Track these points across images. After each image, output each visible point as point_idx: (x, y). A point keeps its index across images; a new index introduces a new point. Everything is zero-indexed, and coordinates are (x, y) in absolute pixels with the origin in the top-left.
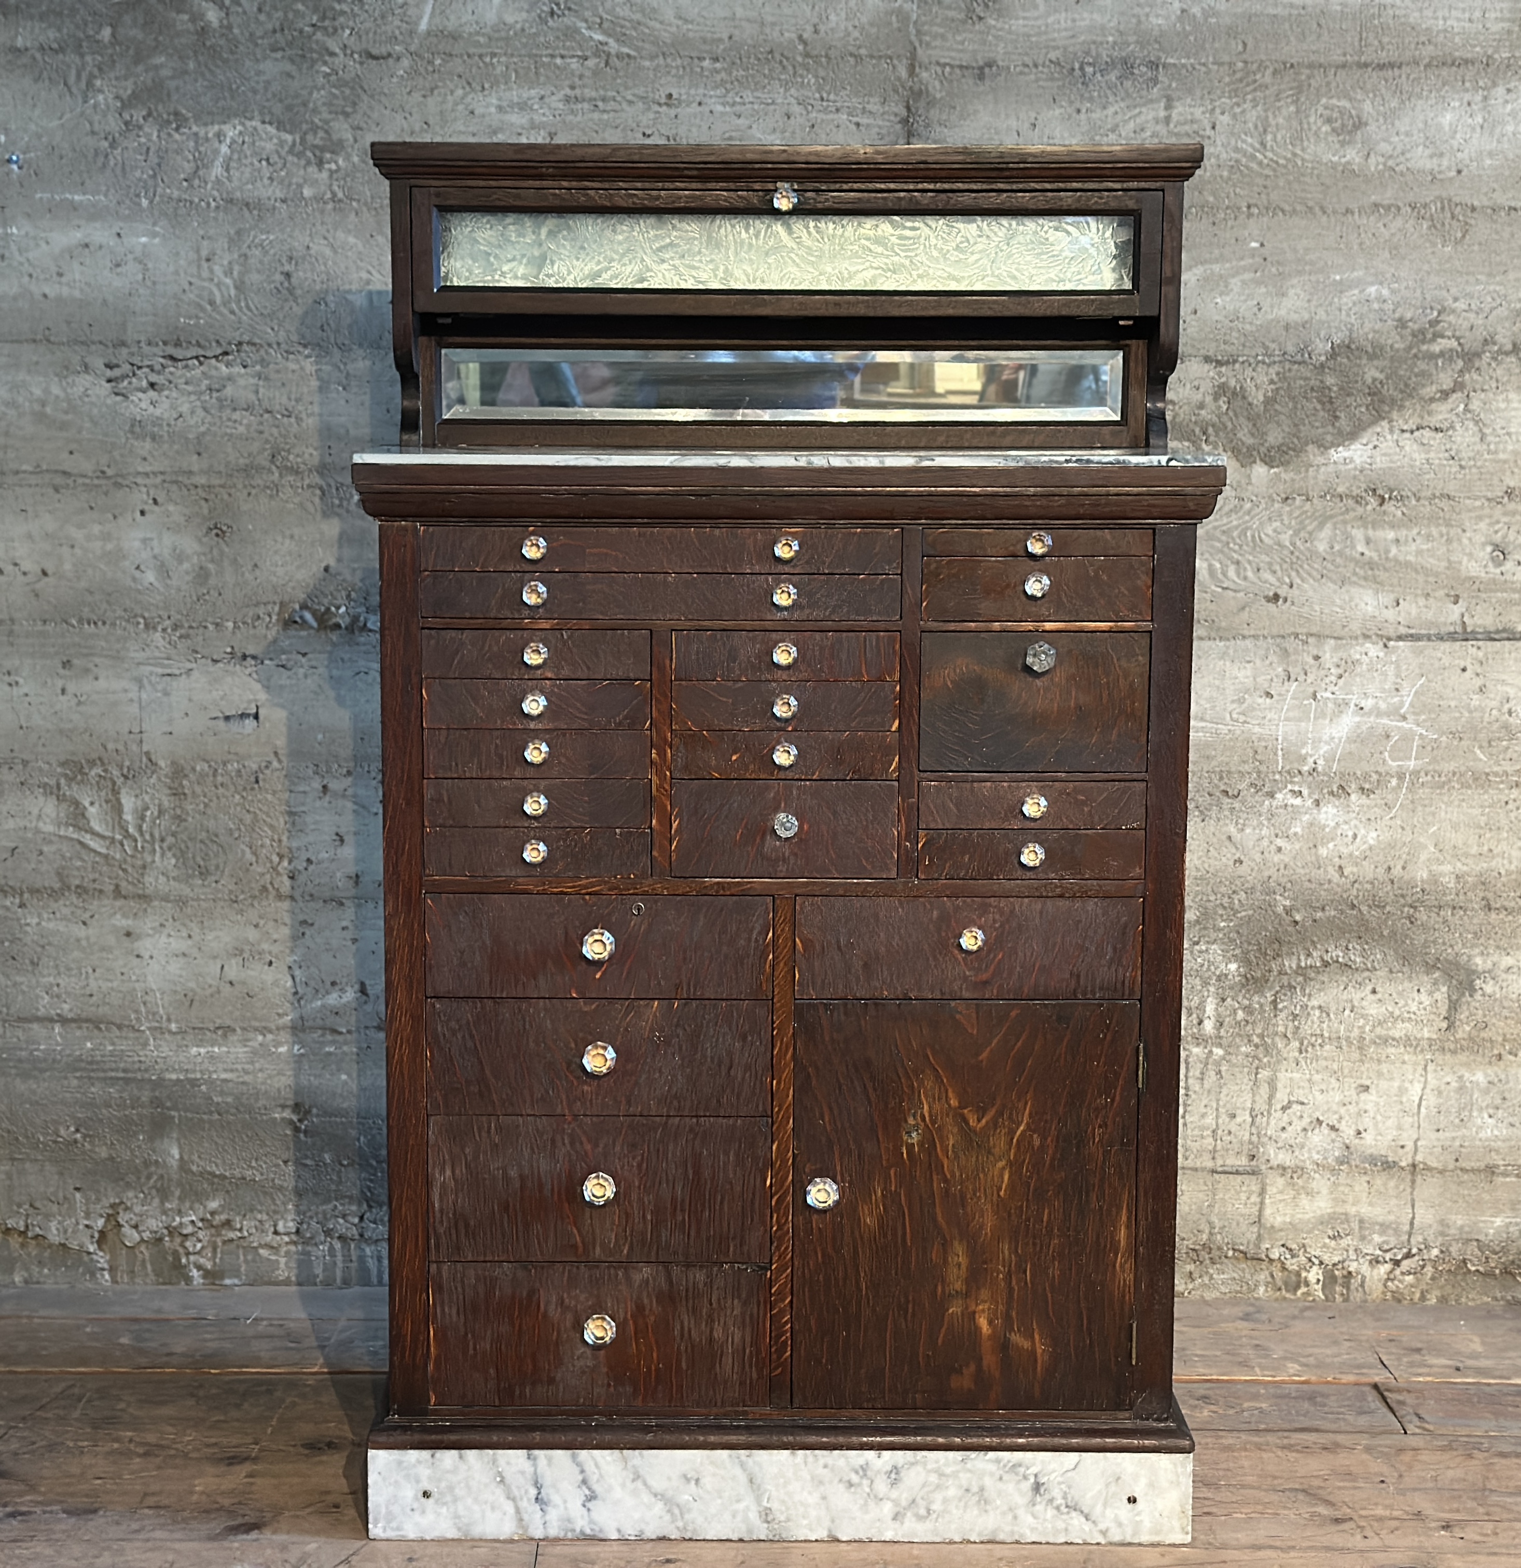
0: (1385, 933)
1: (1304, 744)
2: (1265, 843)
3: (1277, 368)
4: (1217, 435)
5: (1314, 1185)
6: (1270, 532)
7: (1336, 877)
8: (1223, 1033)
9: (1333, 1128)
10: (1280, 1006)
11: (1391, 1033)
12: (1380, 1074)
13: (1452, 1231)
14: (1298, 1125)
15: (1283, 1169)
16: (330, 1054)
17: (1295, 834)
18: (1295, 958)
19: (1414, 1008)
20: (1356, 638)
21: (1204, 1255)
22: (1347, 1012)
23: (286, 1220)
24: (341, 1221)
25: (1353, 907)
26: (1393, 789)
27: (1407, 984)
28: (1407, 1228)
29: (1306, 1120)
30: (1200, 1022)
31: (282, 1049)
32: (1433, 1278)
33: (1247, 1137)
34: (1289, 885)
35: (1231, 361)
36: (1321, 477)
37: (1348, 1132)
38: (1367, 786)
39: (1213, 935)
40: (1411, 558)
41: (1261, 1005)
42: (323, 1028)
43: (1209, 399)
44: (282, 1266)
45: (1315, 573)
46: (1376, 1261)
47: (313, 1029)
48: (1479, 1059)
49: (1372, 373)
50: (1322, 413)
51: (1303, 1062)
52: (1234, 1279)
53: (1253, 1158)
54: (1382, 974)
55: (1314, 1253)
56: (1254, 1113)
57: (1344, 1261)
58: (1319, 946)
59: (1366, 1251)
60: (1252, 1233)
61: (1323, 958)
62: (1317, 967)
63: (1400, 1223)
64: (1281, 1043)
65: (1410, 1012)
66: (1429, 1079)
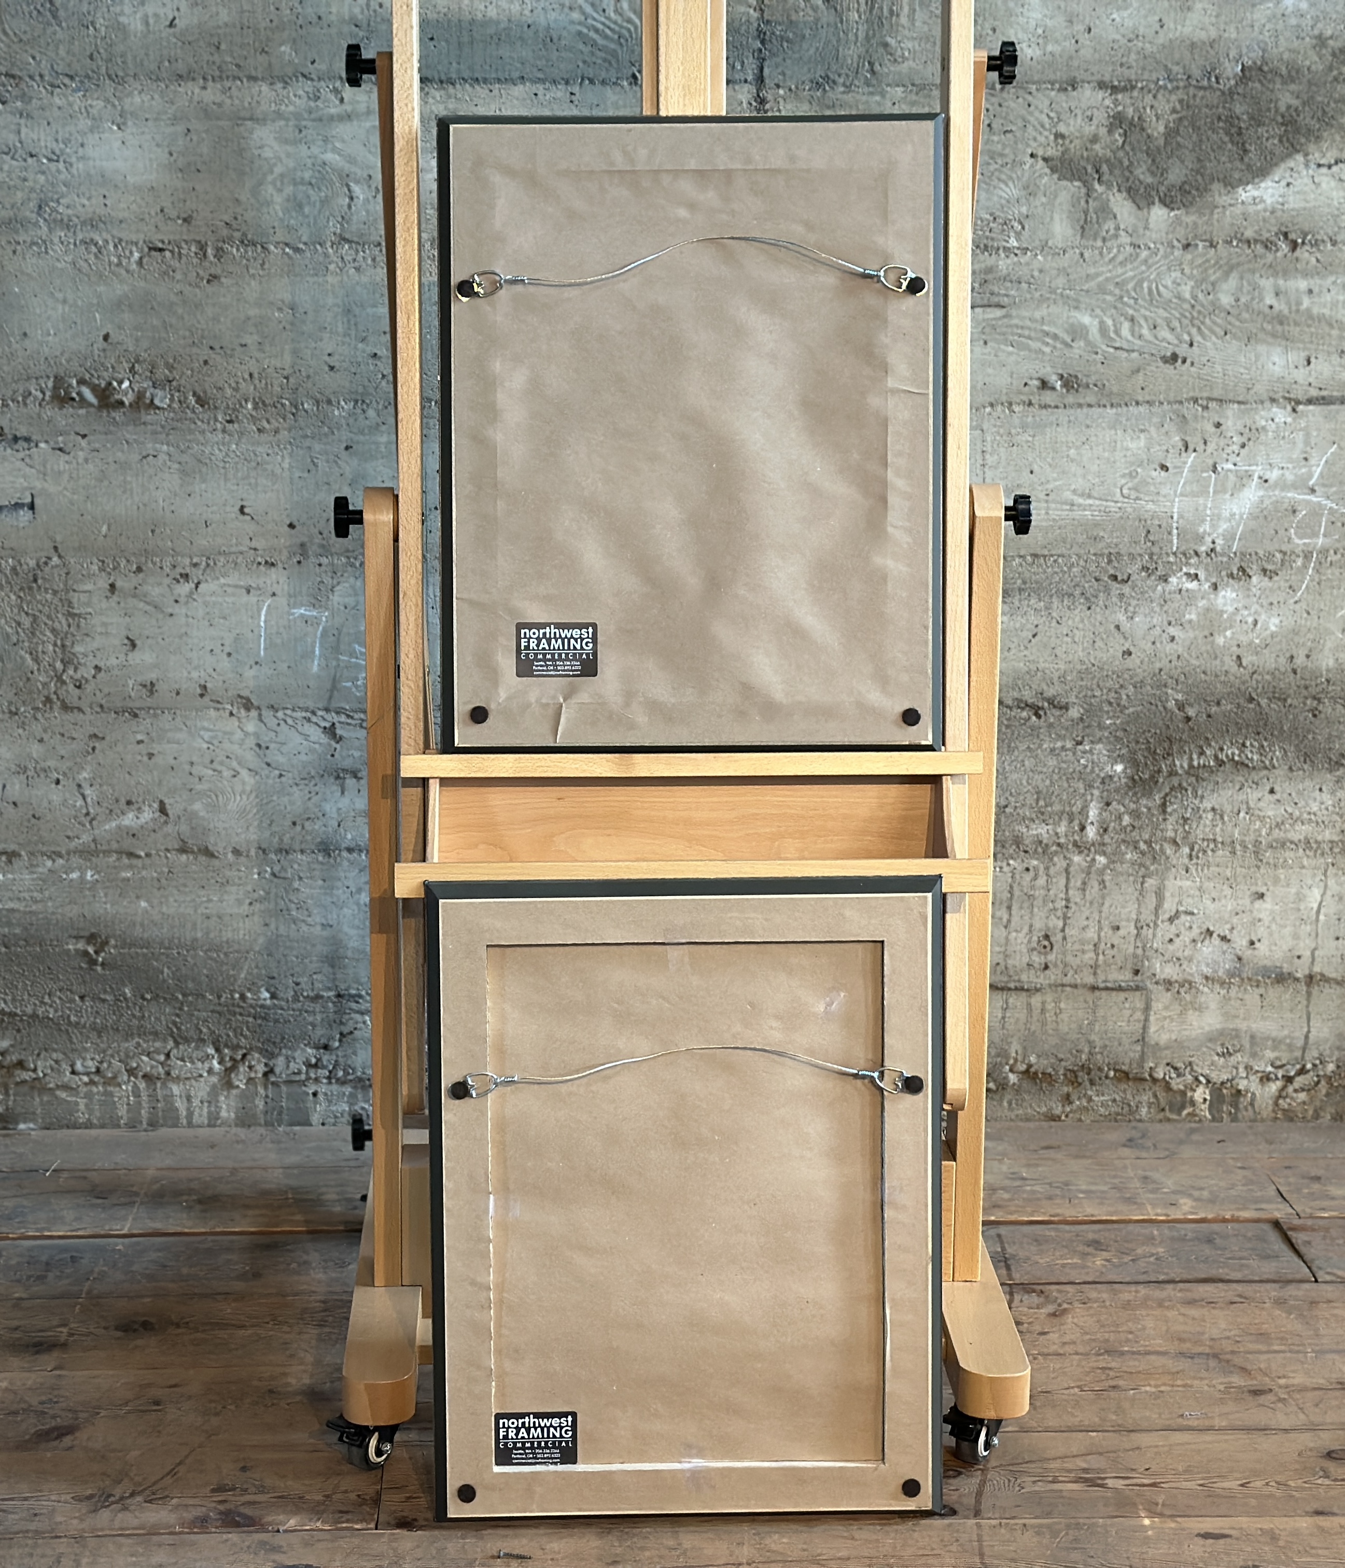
0: (1285, 728)
1: (1203, 521)
2: (1157, 631)
3: (1180, 94)
4: (1111, 173)
5: (1203, 999)
6: (1169, 283)
7: (1234, 668)
8: (1107, 839)
9: (1224, 939)
10: (1169, 810)
11: (1289, 836)
12: (1276, 880)
14: (1186, 937)
15: (1168, 984)
16: (128, 880)
17: (1190, 621)
18: (1186, 757)
19: (1315, 809)
20: (1262, 402)
21: (1083, 1077)
22: (1242, 814)
23: (84, 1059)
24: (145, 1058)
25: (1251, 700)
26: (1298, 568)
27: (1308, 783)
28: (1300, 1043)
29: (1196, 931)
30: (1083, 828)
31: (74, 875)
32: (1328, 1095)
33: (1131, 950)
35: (1129, 87)
36: (1228, 220)
37: (1240, 942)
38: (1269, 567)
39: (1099, 734)
40: (1326, 311)
41: (1149, 809)
42: (120, 852)
43: (1103, 131)
44: (82, 1107)
45: (1218, 330)
46: (1266, 1078)
47: (107, 853)
49: (1286, 99)
50: (1230, 146)
51: (1193, 869)
52: (1114, 1101)
53: (1137, 972)
54: (1281, 772)
55: (1200, 1071)
56: (1139, 925)
57: (1233, 1079)
58: (1213, 744)
59: (1257, 1068)
60: (1135, 1051)
61: (1216, 757)
62: (1209, 766)
63: (1293, 1038)
64: (1169, 849)
65: (1309, 813)
66: (1329, 883)
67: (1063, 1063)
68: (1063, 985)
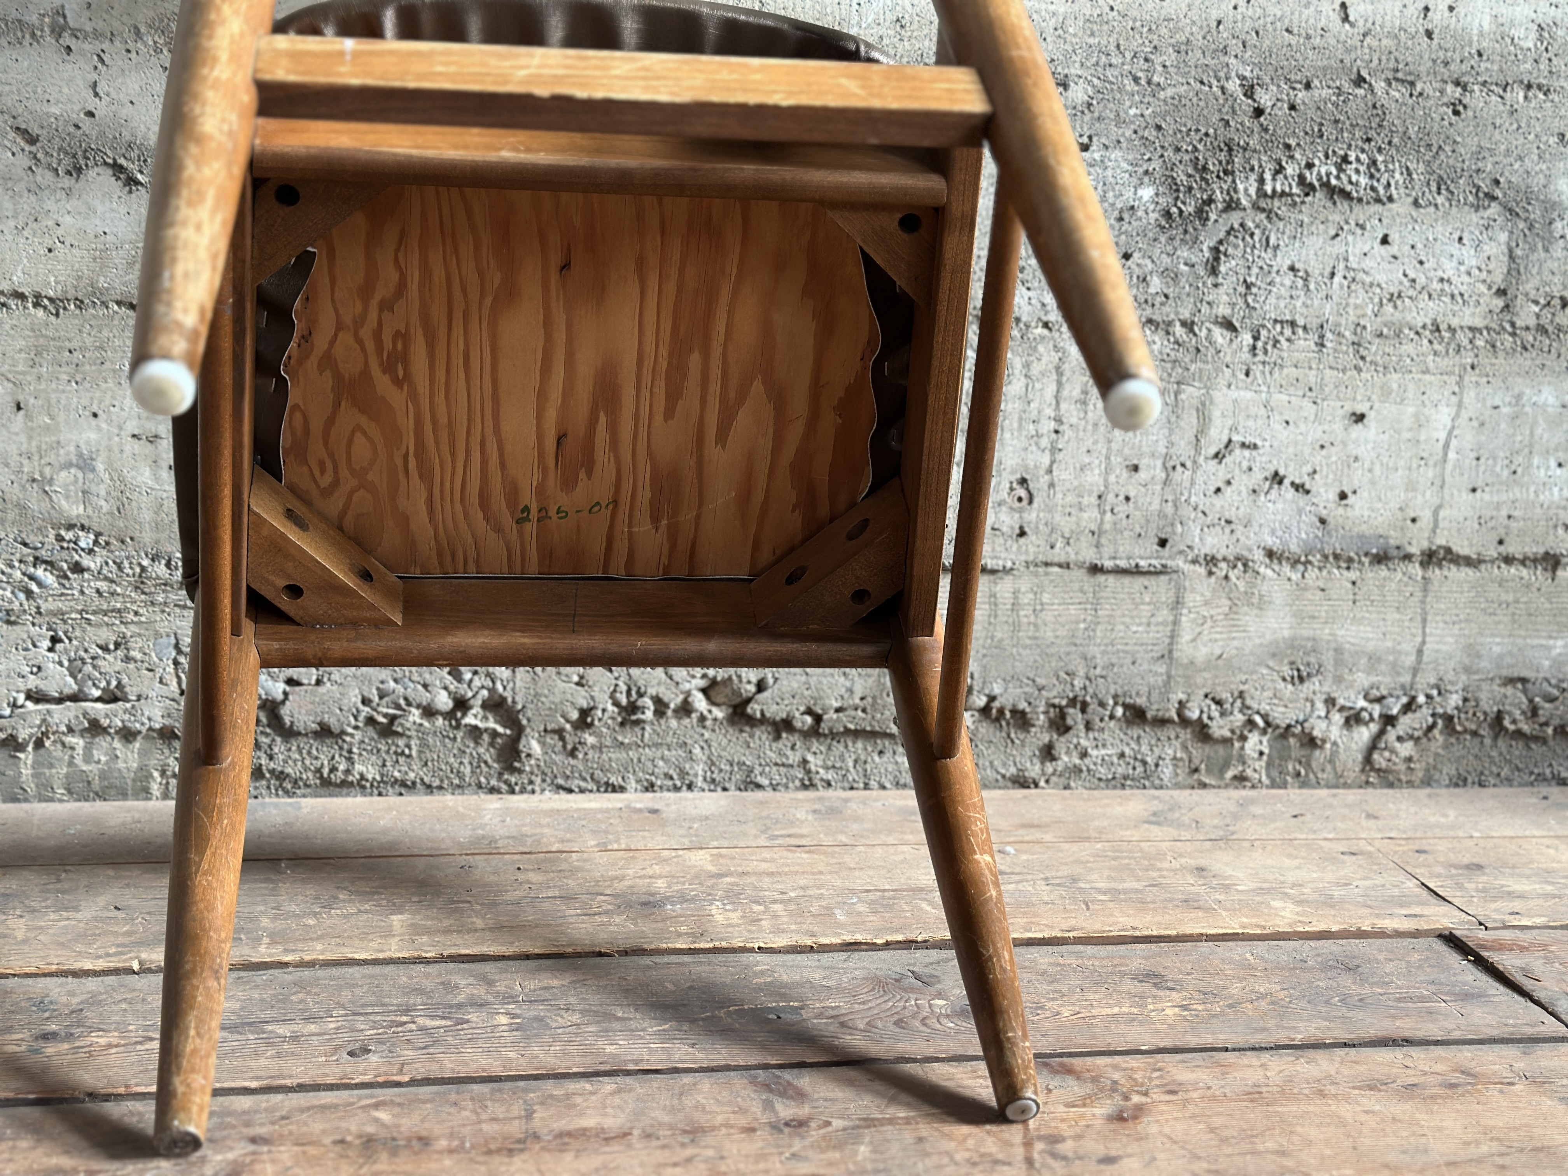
0: (1412, 132)
5: (1265, 588)
7: (1336, 25)
9: (1301, 488)
10: (1223, 269)
11: (1409, 318)
12: (1386, 392)
13: (1484, 664)
14: (1243, 483)
15: (1211, 561)
18: (1254, 178)
19: (1449, 273)
21: (1074, 716)
22: (1337, 279)
25: (1359, 81)
27: (1442, 228)
28: (1410, 660)
29: (1258, 476)
32: (1447, 745)
33: (1156, 506)
34: (1252, 39)
37: (1325, 494)
39: (1117, 132)
41: (1192, 266)
46: (1353, 719)
48: (1550, 360)
51: (1257, 370)
52: (1122, 755)
53: (1163, 543)
54: (1401, 207)
55: (1255, 706)
56: (1170, 464)
57: (1305, 721)
58: (1298, 156)
59: (1341, 702)
60: (1156, 674)
61: (1302, 179)
62: (1290, 195)
63: (1400, 653)
64: (1220, 336)
65: (1442, 280)
66: (1466, 400)
67: (1044, 692)
68: (1047, 564)
